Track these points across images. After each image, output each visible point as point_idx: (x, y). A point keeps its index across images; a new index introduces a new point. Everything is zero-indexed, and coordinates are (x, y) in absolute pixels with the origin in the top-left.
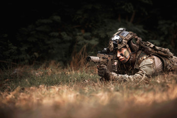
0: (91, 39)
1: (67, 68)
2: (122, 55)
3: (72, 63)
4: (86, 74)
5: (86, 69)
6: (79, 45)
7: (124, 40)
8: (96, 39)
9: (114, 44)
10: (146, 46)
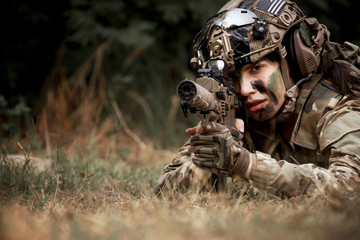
0: (123, 25)
1: (23, 136)
2: (259, 87)
3: (44, 116)
4: (101, 163)
5: (100, 142)
6: (75, 46)
7: (272, 29)
8: (146, 26)
9: (232, 39)
10: (341, 57)
